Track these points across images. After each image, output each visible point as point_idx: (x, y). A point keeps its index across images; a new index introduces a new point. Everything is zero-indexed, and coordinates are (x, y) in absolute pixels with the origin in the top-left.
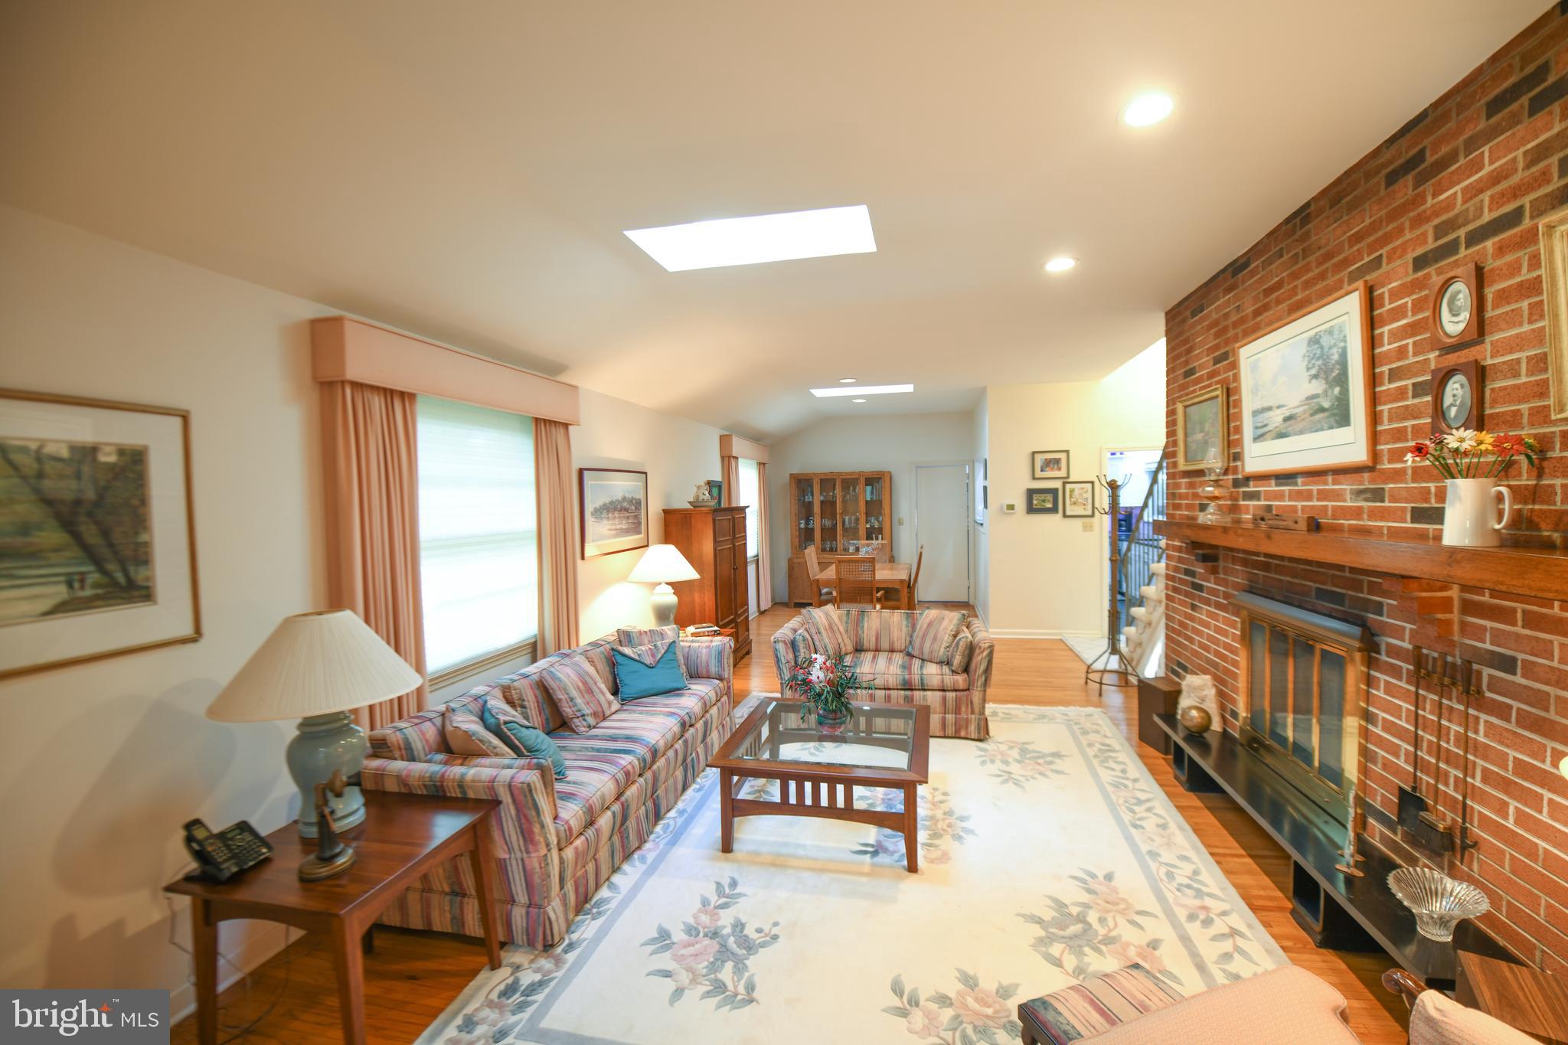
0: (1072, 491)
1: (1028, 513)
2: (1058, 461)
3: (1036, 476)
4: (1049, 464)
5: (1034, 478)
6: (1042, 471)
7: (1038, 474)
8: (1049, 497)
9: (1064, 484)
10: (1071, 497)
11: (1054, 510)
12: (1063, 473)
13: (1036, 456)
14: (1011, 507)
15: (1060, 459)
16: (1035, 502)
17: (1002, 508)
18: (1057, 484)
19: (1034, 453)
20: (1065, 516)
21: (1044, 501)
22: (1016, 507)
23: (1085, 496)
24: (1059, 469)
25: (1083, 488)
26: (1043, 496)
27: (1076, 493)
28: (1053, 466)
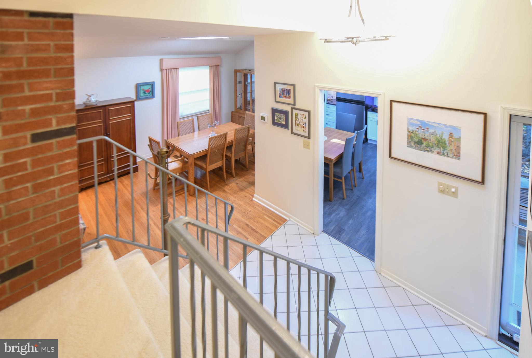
0: (297, 115)
1: (272, 125)
2: (288, 91)
4: (285, 93)
5: (276, 101)
6: (280, 97)
7: (278, 99)
8: (283, 117)
9: (293, 108)
10: (296, 120)
11: (286, 126)
12: (291, 101)
13: (277, 86)
14: (263, 118)
15: (290, 90)
16: (276, 118)
18: (288, 108)
19: (276, 84)
20: (292, 133)
21: (280, 119)
23: (304, 121)
24: (290, 97)
25: (303, 115)
26: (280, 115)
27: (299, 117)
28: (286, 95)
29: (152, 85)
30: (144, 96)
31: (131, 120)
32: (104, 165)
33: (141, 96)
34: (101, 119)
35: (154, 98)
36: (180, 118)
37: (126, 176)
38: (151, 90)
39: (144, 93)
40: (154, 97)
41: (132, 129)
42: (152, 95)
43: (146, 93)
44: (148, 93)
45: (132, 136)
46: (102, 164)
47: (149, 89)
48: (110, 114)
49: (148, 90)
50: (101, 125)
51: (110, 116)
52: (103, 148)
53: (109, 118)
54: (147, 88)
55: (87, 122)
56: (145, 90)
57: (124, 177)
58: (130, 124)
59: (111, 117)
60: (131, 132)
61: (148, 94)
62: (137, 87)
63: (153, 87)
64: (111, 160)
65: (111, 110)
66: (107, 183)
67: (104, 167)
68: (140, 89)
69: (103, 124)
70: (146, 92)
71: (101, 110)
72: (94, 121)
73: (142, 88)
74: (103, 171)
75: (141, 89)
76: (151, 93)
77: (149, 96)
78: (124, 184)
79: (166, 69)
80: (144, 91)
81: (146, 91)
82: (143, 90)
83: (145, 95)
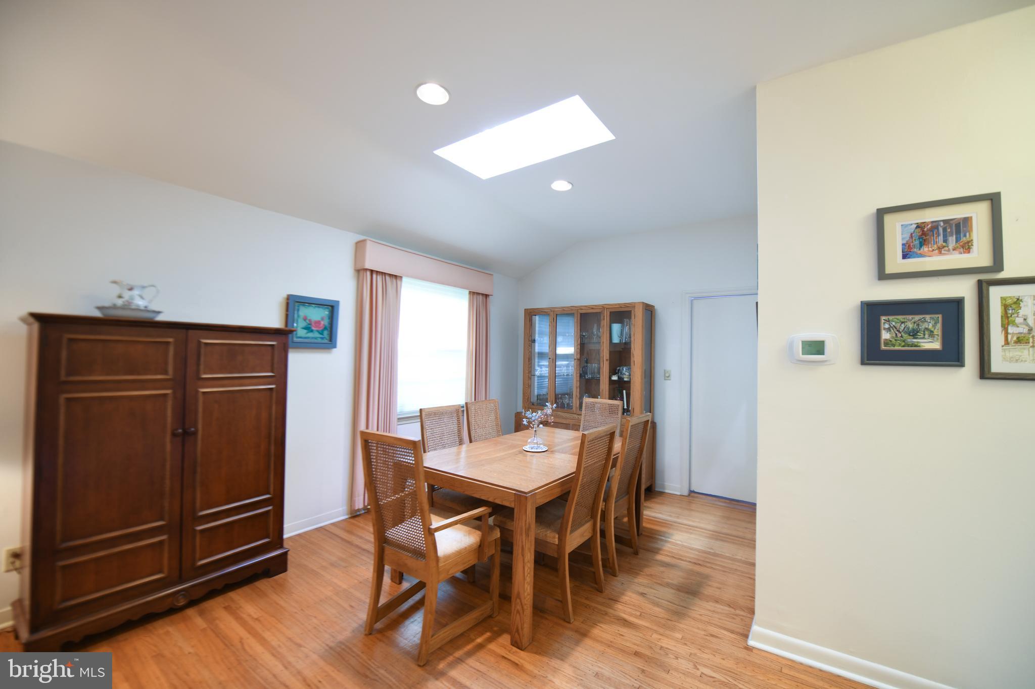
1: (863, 363)
2: (960, 227)
3: (889, 270)
5: (883, 275)
6: (905, 256)
7: (895, 262)
8: (933, 323)
9: (984, 286)
13: (888, 219)
14: (816, 348)
15: (968, 221)
16: (885, 335)
17: (791, 346)
18: (959, 289)
19: (881, 213)
20: (986, 375)
21: (914, 334)
22: (828, 348)
24: (967, 247)
26: (910, 321)
28: (945, 241)
29: (332, 308)
30: (306, 338)
31: (274, 395)
32: (166, 548)
33: (299, 335)
34: (166, 373)
35: (334, 350)
36: (399, 419)
37: (246, 589)
38: (326, 322)
39: (308, 328)
40: (335, 347)
41: (273, 424)
42: (331, 340)
43: (312, 331)
44: (318, 331)
45: (273, 448)
46: (161, 542)
47: (323, 319)
48: (202, 359)
49: (318, 323)
50: (165, 395)
51: (202, 367)
52: (168, 482)
53: (198, 372)
54: (318, 315)
55: (108, 374)
56: (310, 320)
57: (240, 591)
58: (270, 408)
59: (205, 373)
60: (269, 434)
61: (317, 335)
62: (288, 304)
63: (335, 317)
64: (195, 530)
65: (206, 344)
66: (176, 617)
67: (166, 555)
68: (296, 316)
69: (174, 393)
70: (313, 328)
71: (171, 340)
72: (139, 374)
73: (304, 311)
74: (160, 572)
75: (298, 316)
76: (326, 333)
77: (319, 340)
78: (244, 616)
79: (372, 271)
80: (307, 321)
81: (313, 324)
82: (305, 319)
83: (310, 335)
